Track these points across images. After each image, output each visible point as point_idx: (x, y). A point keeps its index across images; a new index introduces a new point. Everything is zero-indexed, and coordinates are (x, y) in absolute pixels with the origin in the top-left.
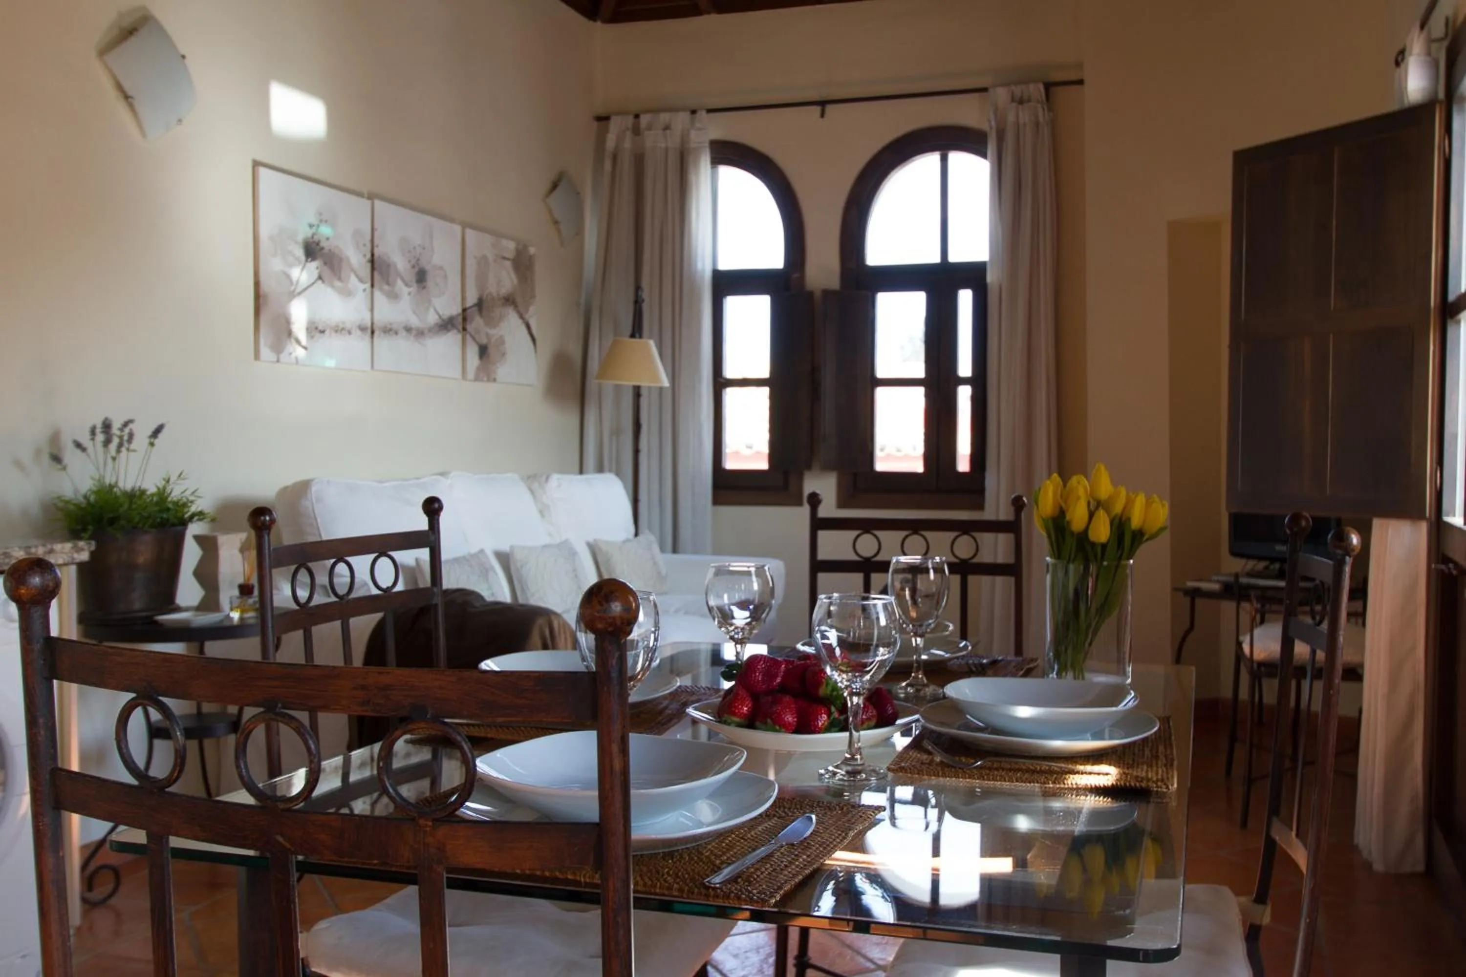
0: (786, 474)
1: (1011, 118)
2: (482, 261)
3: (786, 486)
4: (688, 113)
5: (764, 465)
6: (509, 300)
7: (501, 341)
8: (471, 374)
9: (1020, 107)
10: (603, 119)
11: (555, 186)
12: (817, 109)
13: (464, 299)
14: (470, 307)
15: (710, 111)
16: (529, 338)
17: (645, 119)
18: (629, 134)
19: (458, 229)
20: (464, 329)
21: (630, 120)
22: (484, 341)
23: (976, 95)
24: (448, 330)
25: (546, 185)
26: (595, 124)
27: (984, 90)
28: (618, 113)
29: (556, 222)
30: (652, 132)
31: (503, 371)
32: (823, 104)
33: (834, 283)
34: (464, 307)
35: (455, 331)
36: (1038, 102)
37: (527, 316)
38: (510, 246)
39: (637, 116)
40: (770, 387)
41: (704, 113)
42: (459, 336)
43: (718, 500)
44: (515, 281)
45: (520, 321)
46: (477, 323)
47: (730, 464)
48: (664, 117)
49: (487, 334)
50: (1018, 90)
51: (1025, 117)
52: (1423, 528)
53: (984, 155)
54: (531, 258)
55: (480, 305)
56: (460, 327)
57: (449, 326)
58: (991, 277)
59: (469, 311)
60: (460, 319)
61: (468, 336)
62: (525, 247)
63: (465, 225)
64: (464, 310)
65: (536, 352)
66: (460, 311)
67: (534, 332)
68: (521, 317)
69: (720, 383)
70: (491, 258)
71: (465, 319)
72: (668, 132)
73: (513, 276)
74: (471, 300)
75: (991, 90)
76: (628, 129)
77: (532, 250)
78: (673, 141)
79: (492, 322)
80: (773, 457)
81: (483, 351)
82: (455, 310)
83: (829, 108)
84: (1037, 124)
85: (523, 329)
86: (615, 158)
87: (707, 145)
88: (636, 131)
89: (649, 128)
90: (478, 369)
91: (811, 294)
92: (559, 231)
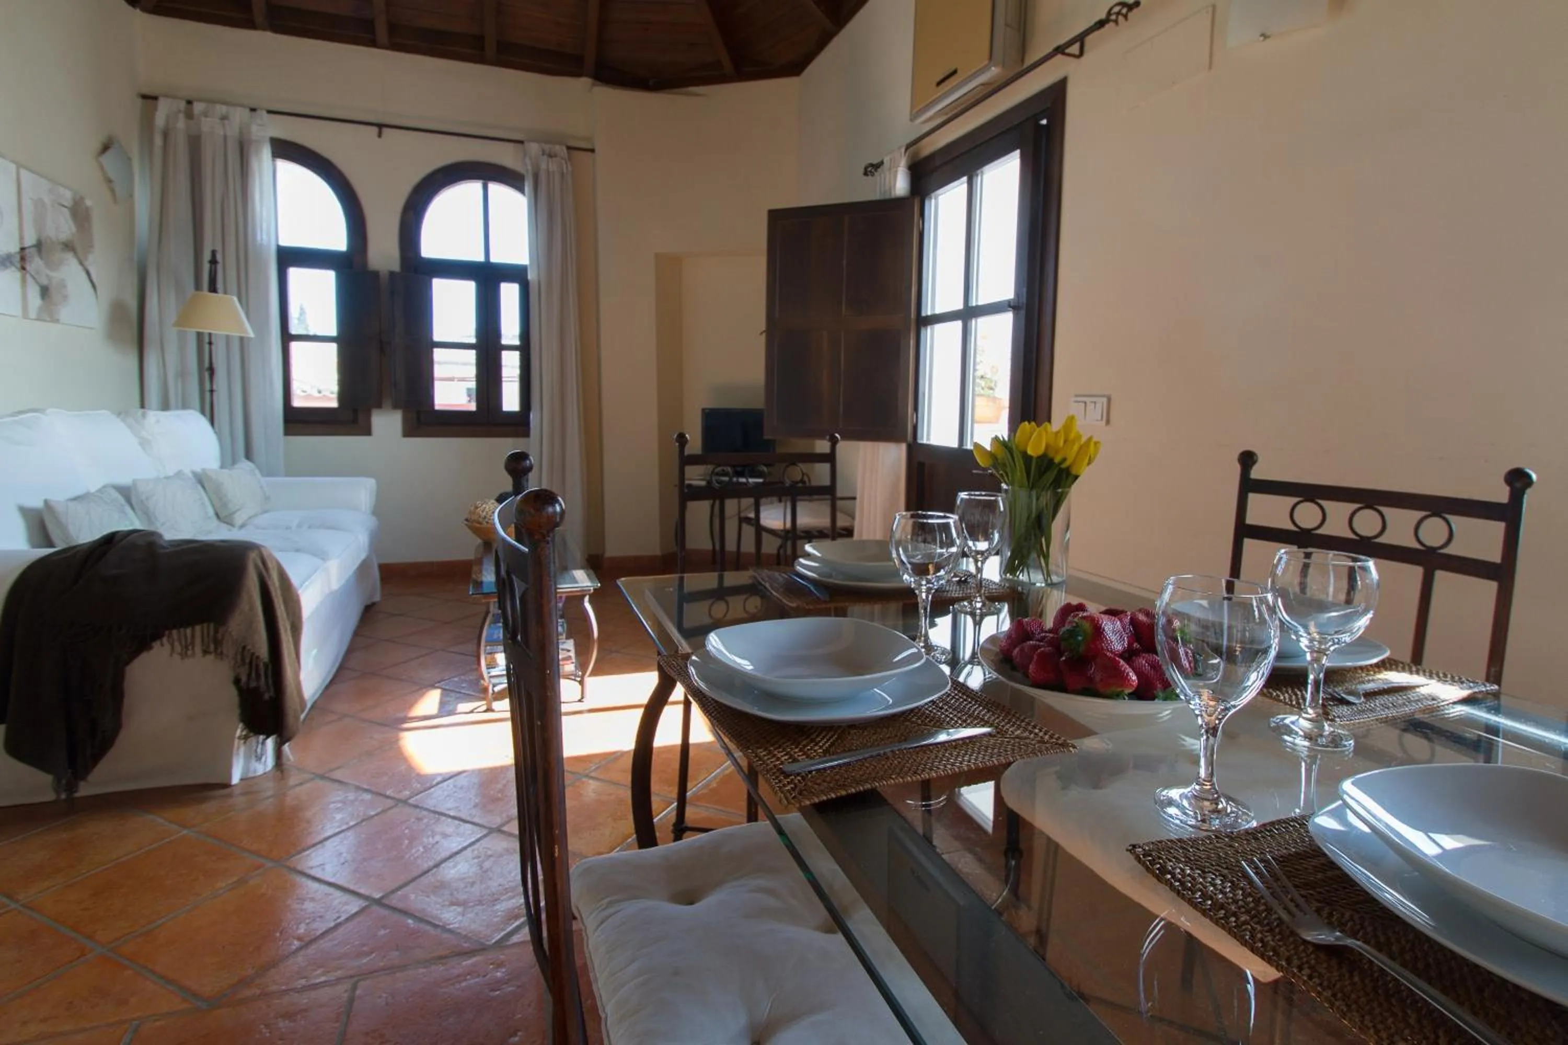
0: (355, 411)
1: (543, 166)
2: (39, 204)
3: (355, 421)
4: (248, 111)
5: (334, 404)
6: (68, 246)
7: (62, 285)
8: (33, 314)
9: (550, 159)
10: (150, 99)
11: (106, 148)
12: (375, 130)
13: (21, 238)
14: (30, 247)
15: (269, 112)
16: (90, 285)
17: (198, 107)
18: (181, 117)
19: (13, 167)
20: (23, 268)
21: (182, 105)
22: (45, 282)
23: (512, 145)
24: (6, 267)
25: (96, 145)
26: (139, 101)
27: (521, 142)
28: (166, 96)
29: (109, 181)
30: (208, 119)
31: (65, 313)
32: (381, 126)
33: (396, 267)
34: (23, 246)
35: (13, 269)
36: (562, 158)
37: (87, 263)
38: (67, 196)
39: (189, 102)
40: (338, 343)
41: (264, 113)
42: (18, 275)
43: (288, 432)
44: (74, 229)
45: (80, 268)
46: (36, 263)
47: (297, 403)
48: (222, 109)
49: (47, 276)
50: (547, 147)
51: (553, 166)
52: (904, 447)
53: (521, 189)
54: (87, 209)
55: (39, 246)
56: (19, 265)
57: (8, 264)
58: (531, 276)
59: (27, 251)
60: (18, 258)
61: (28, 276)
62: (82, 198)
63: (19, 166)
64: (23, 249)
65: (97, 297)
66: (17, 249)
67: (95, 280)
68: (81, 264)
69: (287, 338)
70: (47, 201)
71: (23, 259)
72: (226, 122)
73: (71, 223)
74: (30, 240)
75: (526, 144)
76: (180, 111)
77: (88, 203)
78: (233, 130)
79: (51, 265)
80: (342, 397)
81: (45, 291)
82: (13, 248)
83: (386, 131)
84: (562, 174)
85: (84, 275)
86: (166, 135)
87: (268, 140)
88: (189, 115)
89: (205, 114)
90: (40, 309)
91: (376, 275)
92: (113, 191)
